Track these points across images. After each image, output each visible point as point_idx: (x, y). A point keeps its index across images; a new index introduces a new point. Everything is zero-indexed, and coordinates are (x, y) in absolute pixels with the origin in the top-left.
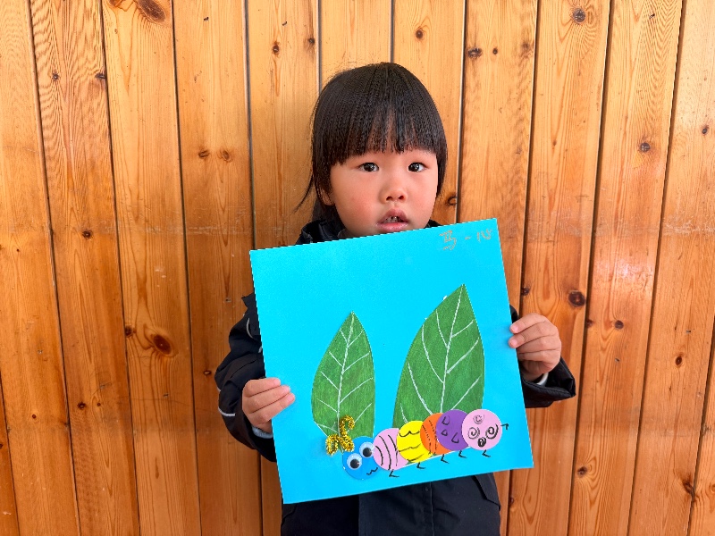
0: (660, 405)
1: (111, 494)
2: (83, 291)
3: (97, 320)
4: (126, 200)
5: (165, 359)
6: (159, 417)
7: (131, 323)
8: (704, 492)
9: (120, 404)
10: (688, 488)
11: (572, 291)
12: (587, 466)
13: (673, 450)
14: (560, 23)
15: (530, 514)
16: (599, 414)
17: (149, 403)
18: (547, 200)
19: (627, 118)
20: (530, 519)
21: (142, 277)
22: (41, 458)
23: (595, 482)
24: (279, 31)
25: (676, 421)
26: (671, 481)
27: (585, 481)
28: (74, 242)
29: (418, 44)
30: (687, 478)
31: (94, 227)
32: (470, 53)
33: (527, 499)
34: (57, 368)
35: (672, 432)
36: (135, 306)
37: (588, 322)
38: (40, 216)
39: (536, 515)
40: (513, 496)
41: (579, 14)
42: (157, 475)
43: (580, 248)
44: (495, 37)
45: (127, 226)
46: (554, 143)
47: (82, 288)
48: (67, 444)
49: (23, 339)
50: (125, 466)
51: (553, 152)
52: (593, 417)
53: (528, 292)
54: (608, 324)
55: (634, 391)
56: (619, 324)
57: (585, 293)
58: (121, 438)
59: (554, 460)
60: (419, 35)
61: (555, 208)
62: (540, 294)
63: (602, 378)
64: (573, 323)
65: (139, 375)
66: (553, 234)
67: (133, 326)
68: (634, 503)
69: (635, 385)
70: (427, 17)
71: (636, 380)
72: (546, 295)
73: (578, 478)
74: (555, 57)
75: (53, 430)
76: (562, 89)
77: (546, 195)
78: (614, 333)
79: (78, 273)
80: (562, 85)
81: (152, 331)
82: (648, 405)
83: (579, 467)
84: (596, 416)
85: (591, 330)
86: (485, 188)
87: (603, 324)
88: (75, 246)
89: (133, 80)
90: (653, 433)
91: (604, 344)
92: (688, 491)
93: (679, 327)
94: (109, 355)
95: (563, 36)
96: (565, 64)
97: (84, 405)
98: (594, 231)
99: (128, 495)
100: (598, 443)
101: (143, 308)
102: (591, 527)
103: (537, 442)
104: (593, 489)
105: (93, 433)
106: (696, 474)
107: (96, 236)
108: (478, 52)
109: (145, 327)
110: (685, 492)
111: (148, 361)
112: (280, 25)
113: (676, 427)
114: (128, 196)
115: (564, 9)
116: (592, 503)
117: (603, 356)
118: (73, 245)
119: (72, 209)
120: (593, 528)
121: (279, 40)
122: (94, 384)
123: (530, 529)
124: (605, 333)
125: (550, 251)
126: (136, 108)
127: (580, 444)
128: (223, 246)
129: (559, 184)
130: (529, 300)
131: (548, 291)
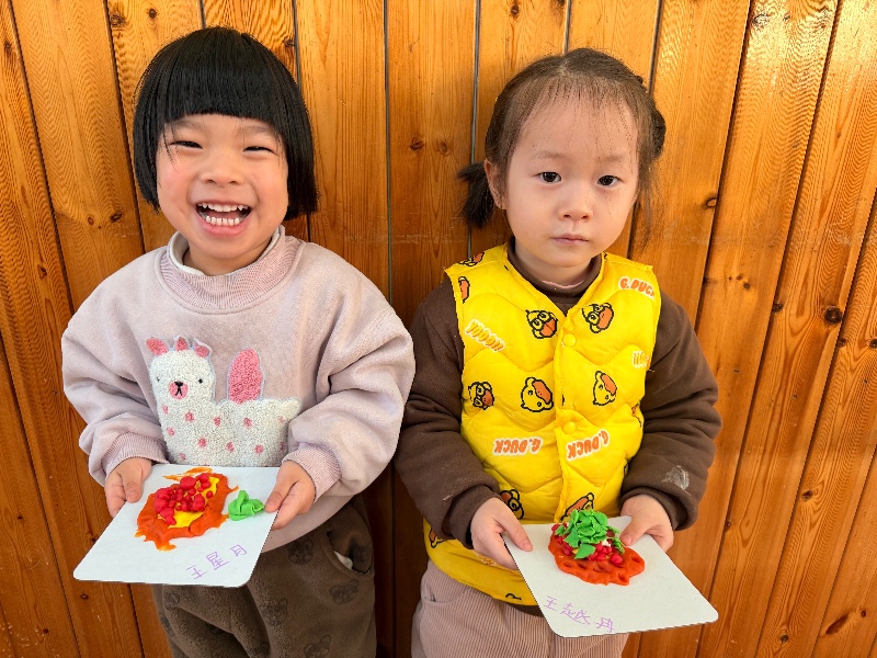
11: (828, 307)
12: (814, 490)
15: (746, 537)
16: (835, 437)
18: (819, 203)
20: (745, 543)
23: (818, 507)
27: (810, 502)
29: (693, 7)
32: (756, 19)
33: (745, 522)
37: (841, 341)
39: (752, 539)
40: (730, 520)
43: (847, 259)
45: (321, 233)
46: (839, 136)
51: (836, 146)
52: (829, 441)
53: (780, 308)
54: (862, 344)
56: (874, 343)
57: (843, 309)
59: (779, 483)
61: (827, 213)
62: (794, 311)
63: (845, 401)
64: (825, 342)
66: (819, 243)
68: (856, 525)
72: (800, 312)
73: (801, 499)
77: (819, 197)
78: (868, 353)
83: (804, 491)
84: (832, 439)
85: (843, 350)
86: (750, 190)
87: (857, 344)
89: (331, 48)
91: (854, 364)
98: (866, 240)
100: (829, 466)
102: (806, 550)
103: (764, 467)
104: (815, 512)
116: (812, 526)
117: (850, 377)
120: (809, 550)
123: (743, 552)
124: (857, 352)
125: (813, 263)
126: (334, 84)
127: (810, 468)
128: (433, 255)
129: (836, 183)
130: (781, 317)
131: (803, 308)
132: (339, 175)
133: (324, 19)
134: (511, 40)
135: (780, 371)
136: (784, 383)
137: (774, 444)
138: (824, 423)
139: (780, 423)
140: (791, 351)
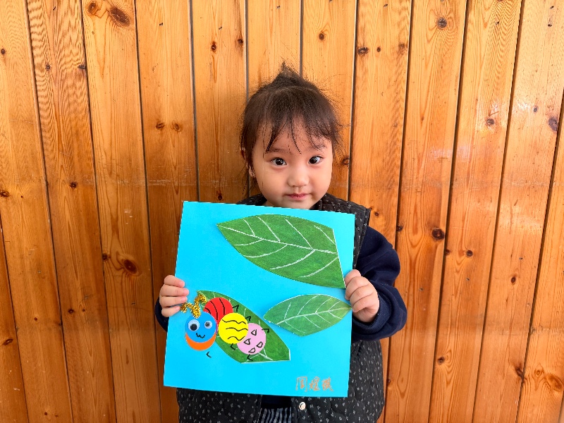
0: (499, 312)
1: (93, 376)
2: (71, 228)
3: (82, 249)
4: (102, 159)
5: (133, 277)
6: (128, 321)
7: (107, 251)
8: (531, 376)
9: (99, 310)
10: (519, 373)
11: (433, 229)
12: (445, 356)
13: (508, 345)
14: (428, 29)
15: (402, 391)
16: (454, 319)
17: (121, 309)
18: (416, 161)
19: (477, 100)
20: (403, 395)
21: (114, 217)
22: (41, 350)
23: (450, 368)
24: (216, 34)
25: (511, 324)
26: (506, 368)
27: (442, 367)
28: (64, 191)
29: (321, 44)
30: (518, 366)
31: (78, 180)
32: (360, 51)
33: (400, 379)
34: (52, 284)
35: (508, 332)
36: (110, 239)
37: (446, 252)
38: (38, 172)
39: (407, 392)
40: (389, 378)
41: (442, 22)
42: (127, 362)
43: (441, 197)
44: (378, 39)
45: (103, 179)
46: (422, 119)
47: (71, 225)
48: (61, 340)
49: (27, 262)
50: (104, 356)
51: (422, 125)
52: (450, 321)
53: (401, 229)
54: (461, 253)
55: (480, 302)
56: (470, 253)
57: (444, 229)
58: (100, 334)
59: (421, 350)
60: (322, 37)
61: (423, 167)
62: (411, 230)
63: (456, 292)
64: (436, 252)
65: (113, 288)
66: (421, 187)
67: (109, 253)
68: (479, 383)
69: (481, 296)
70: (328, 24)
71: (481, 294)
72: (415, 231)
73: (437, 365)
74: (424, 53)
75: (50, 329)
76: (428, 79)
77: (416, 157)
78: (466, 260)
79: (67, 213)
80: (429, 75)
81: (123, 256)
82: (490, 312)
83: (438, 357)
84: (452, 320)
85: (448, 257)
86: (370, 152)
87: (457, 253)
88: (65, 194)
89: (106, 70)
90: (493, 333)
91: (458, 268)
92: (519, 375)
93: (514, 256)
94: (91, 274)
95: (429, 38)
96: (431, 60)
97: (73, 311)
98: (451, 184)
99: (106, 376)
100: (453, 339)
101: (115, 240)
102: (447, 400)
103: (408, 339)
104: (448, 373)
105: (80, 332)
106: (525, 363)
107: (80, 186)
108: (366, 50)
109: (117, 254)
110: (516, 376)
111: (120, 278)
112: (217, 29)
113: (511, 328)
114: (104, 157)
115: (431, 18)
116: (448, 383)
117: (457, 276)
118: (63, 193)
119: (62, 166)
121: (216, 40)
122: (80, 296)
123: (402, 402)
124: (459, 260)
125: (418, 199)
126: (109, 91)
127: (440, 341)
128: (175, 194)
129: (426, 150)
130: (402, 235)
131: (417, 229)
132: (113, 144)
133: (102, 53)
134: (213, 64)
135: (408, 272)
136: (412, 280)
137: (412, 323)
138: (444, 309)
139: (414, 307)
140: (413, 258)
